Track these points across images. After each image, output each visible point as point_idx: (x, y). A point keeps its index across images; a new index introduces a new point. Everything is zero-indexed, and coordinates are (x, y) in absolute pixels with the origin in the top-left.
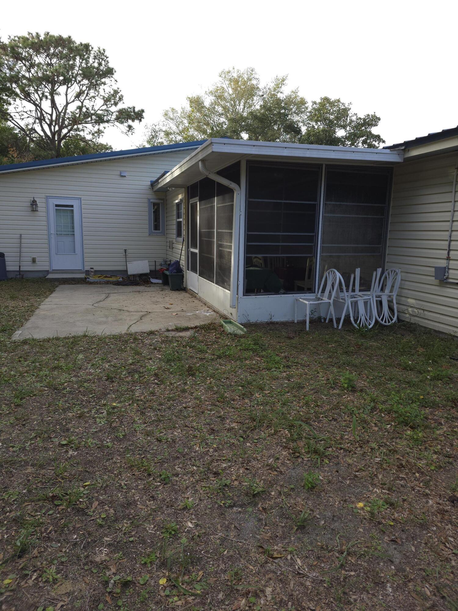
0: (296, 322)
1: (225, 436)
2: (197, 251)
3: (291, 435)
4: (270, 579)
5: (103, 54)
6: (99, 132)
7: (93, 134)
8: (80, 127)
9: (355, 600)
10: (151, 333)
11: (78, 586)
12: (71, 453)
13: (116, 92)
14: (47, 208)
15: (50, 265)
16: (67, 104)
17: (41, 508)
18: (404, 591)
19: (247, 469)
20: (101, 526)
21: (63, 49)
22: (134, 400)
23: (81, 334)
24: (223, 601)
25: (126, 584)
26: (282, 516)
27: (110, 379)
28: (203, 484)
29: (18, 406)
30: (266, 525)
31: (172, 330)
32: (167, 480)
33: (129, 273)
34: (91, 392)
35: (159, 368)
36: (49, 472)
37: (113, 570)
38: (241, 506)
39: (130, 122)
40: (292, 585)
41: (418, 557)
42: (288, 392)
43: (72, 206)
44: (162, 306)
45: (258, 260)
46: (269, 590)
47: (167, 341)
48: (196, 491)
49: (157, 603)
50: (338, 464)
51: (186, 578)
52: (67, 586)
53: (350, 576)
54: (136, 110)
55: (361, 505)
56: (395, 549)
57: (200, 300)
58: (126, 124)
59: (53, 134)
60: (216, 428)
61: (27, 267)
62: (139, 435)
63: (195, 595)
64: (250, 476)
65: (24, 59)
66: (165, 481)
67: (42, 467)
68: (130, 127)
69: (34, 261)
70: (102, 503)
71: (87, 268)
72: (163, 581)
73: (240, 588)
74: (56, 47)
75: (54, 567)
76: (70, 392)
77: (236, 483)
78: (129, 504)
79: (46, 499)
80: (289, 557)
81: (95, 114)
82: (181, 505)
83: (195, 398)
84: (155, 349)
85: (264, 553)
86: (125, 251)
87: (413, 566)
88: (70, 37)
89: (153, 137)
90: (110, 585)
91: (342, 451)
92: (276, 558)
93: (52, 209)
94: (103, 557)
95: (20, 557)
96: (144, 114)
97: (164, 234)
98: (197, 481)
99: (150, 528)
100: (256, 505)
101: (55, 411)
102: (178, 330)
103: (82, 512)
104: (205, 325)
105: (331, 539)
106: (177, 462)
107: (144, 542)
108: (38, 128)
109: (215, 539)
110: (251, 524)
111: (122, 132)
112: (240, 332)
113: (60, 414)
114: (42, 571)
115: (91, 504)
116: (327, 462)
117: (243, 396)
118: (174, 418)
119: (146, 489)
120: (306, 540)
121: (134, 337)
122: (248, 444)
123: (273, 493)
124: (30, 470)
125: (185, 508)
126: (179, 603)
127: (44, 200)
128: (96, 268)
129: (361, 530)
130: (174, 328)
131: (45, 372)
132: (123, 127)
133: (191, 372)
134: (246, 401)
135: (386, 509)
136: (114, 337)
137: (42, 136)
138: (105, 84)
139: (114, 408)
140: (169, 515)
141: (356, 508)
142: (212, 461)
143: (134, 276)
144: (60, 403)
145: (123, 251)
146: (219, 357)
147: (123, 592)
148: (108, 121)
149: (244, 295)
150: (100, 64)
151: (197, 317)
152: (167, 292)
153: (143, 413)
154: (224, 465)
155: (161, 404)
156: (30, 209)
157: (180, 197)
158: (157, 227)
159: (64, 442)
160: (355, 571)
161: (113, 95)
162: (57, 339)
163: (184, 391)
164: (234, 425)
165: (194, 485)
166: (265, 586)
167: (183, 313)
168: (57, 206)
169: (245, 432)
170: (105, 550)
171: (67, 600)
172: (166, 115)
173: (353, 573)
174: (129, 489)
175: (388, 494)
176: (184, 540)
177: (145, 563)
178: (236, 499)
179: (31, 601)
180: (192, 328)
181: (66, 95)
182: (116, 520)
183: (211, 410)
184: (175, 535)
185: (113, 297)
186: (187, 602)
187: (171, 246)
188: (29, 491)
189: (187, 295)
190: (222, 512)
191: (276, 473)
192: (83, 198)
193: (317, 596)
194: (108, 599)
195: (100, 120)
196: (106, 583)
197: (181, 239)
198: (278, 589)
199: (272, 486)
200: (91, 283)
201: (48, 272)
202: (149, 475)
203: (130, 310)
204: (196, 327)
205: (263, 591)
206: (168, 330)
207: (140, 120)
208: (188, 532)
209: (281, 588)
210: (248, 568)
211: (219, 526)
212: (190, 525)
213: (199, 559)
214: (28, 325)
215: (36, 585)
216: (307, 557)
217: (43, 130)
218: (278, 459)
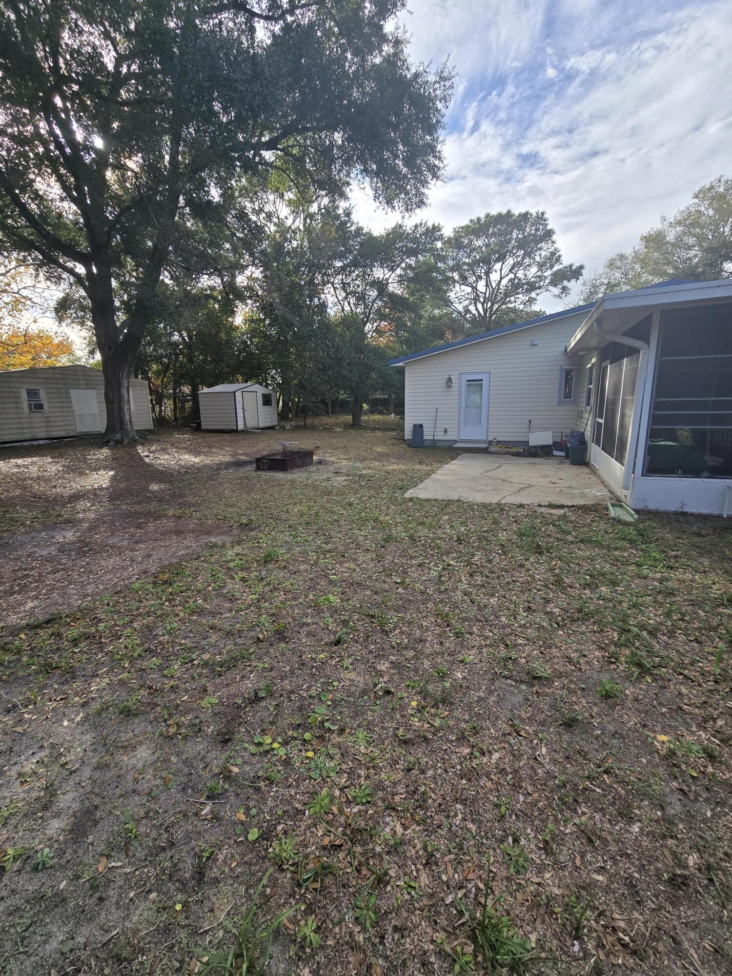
0: (725, 516)
1: (539, 618)
2: (602, 421)
3: (619, 639)
4: (504, 748)
5: (541, 218)
6: (531, 301)
7: (525, 304)
8: (512, 299)
9: (584, 813)
10: (522, 506)
11: (358, 679)
12: (400, 589)
13: (553, 254)
14: (460, 383)
15: (459, 436)
16: (501, 278)
17: (362, 620)
18: (657, 841)
19: (542, 653)
20: (393, 647)
21: (502, 225)
22: (469, 563)
23: (456, 498)
24: (451, 741)
25: (388, 692)
26: (553, 707)
27: (459, 541)
28: (491, 650)
29: (383, 547)
30: (530, 706)
31: (545, 506)
32: (460, 635)
33: (530, 444)
34: (438, 548)
35: (509, 540)
36: (379, 598)
37: (385, 680)
38: (516, 681)
39: (565, 283)
40: (522, 764)
41: (709, 825)
42: (649, 596)
43: (481, 380)
44: (549, 480)
45: (684, 432)
46: (496, 756)
47: (534, 515)
48: (481, 652)
49: (402, 716)
50: (665, 687)
51: (433, 711)
52: (352, 675)
53: (594, 791)
54: (574, 268)
55: (664, 738)
56: (680, 800)
57: (599, 477)
58: (560, 286)
59: (485, 311)
60: (534, 607)
61: (440, 436)
62: (459, 593)
63: (432, 725)
64: (541, 660)
65: (465, 246)
66: (458, 635)
67: (376, 593)
68: (564, 289)
69: (446, 431)
70: (402, 633)
71: (490, 439)
72: (414, 704)
73: (472, 740)
74: (494, 226)
75: (351, 660)
76: (423, 545)
77: (523, 660)
78: (421, 641)
79: (368, 615)
80: (535, 742)
81: (528, 283)
82: (461, 657)
83: (530, 576)
84: (516, 522)
85: (512, 726)
86: (530, 421)
87: (691, 828)
88: (509, 212)
89: (592, 294)
90: (378, 688)
91: (681, 677)
92: (521, 736)
93: (464, 384)
94: (383, 668)
95: (335, 645)
96: (583, 271)
97: (576, 402)
98: (486, 645)
99: (427, 664)
100: (533, 686)
101: (405, 556)
102: (551, 506)
103: (386, 633)
104: (584, 505)
105: (597, 750)
106: (478, 624)
107: (416, 671)
108: (472, 308)
109: (475, 695)
110: (518, 699)
111: (555, 296)
112: (628, 518)
113: (407, 560)
114: (342, 659)
115: (394, 630)
116: (649, 681)
117: (587, 586)
118: (498, 587)
119: (439, 635)
120: (566, 737)
121: (501, 508)
122: (561, 632)
123: (556, 684)
124: (368, 593)
125: (462, 662)
126: (417, 724)
127: (458, 377)
128: (499, 439)
129: (644, 761)
130: (547, 504)
131: (414, 525)
132: (556, 291)
133: (539, 550)
134: (586, 592)
135: (699, 758)
136: (484, 505)
137: (474, 315)
138: (540, 249)
139: (449, 565)
140: (446, 661)
141: (654, 738)
142: (511, 634)
143: (535, 447)
144: (410, 552)
145: (527, 422)
146: (582, 541)
147: (383, 696)
148: (540, 288)
149: (642, 475)
150: (537, 230)
151: (583, 495)
152: (564, 466)
153: (471, 575)
154: (520, 641)
155: (492, 572)
156: (445, 386)
157: (594, 360)
158: (568, 396)
159: (399, 581)
160: (603, 790)
161: (549, 258)
162: (436, 500)
163: (521, 566)
164: (556, 610)
165: (481, 647)
166: (495, 751)
167: (569, 490)
168: (468, 381)
169: (564, 620)
170: (387, 665)
171: (348, 682)
172: (611, 264)
173: (598, 790)
174: (427, 630)
175: (718, 745)
176: (448, 685)
177: (409, 686)
178: (515, 673)
179: (328, 674)
180: (568, 507)
181: (501, 270)
182: (406, 648)
183: (539, 590)
184: (443, 677)
185: (504, 468)
186: (423, 726)
187: (580, 416)
188: (361, 607)
189: (588, 470)
190: (495, 677)
191: (573, 668)
192: (492, 371)
193: (541, 785)
194: (372, 696)
195: (532, 287)
196: (376, 685)
197: (589, 408)
198: (507, 760)
199: (560, 677)
200: (491, 453)
201: (456, 441)
202: (448, 625)
203: (513, 481)
204: (573, 506)
205: (490, 752)
206: (540, 506)
207: (578, 279)
208: (455, 680)
209: (510, 760)
210: (489, 730)
211: (484, 687)
212: (459, 675)
213: (452, 704)
214: (421, 486)
215: (336, 665)
216: (555, 751)
217: (477, 309)
218: (585, 656)
